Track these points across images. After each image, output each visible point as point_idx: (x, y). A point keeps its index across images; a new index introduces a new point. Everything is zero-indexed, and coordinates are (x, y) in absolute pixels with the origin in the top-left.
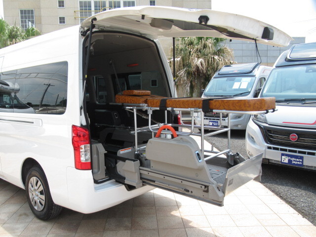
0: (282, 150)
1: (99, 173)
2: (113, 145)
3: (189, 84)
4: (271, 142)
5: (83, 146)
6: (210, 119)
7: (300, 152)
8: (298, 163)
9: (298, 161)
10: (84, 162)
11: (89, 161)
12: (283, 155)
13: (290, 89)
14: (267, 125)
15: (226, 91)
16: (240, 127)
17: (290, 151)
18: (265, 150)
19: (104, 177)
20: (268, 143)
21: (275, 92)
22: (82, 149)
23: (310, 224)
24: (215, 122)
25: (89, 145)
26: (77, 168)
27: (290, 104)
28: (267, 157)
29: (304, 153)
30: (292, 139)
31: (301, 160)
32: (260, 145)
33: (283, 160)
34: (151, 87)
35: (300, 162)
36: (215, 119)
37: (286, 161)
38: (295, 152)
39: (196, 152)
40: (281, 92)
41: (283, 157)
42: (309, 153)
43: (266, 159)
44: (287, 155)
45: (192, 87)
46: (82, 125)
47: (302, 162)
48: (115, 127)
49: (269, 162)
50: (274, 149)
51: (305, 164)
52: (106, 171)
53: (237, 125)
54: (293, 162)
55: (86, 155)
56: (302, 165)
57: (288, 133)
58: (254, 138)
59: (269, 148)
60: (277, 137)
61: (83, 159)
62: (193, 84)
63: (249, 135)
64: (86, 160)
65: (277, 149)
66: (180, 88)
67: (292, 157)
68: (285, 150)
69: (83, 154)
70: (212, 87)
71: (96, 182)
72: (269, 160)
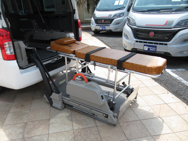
0: (144, 42)
1: (23, 62)
2: (41, 44)
3: (87, 3)
4: (138, 38)
5: (6, 43)
6: (100, 25)
7: (155, 43)
8: (154, 50)
9: (153, 49)
10: (9, 54)
11: (13, 54)
12: (145, 45)
13: (150, 3)
14: (136, 27)
15: (110, 7)
16: (119, 30)
17: (149, 43)
18: (134, 43)
19: (27, 64)
20: (136, 39)
21: (141, 5)
22: (6, 45)
23: (159, 85)
24: (103, 27)
25: (11, 42)
26: (5, 59)
27: (151, 13)
28: (135, 47)
29: (157, 44)
30: (151, 35)
31: (155, 48)
32: (131, 40)
33: (145, 48)
34: (62, 5)
35: (154, 49)
36: (103, 25)
37: (147, 49)
38: (152, 43)
39: (101, 95)
40: (145, 5)
41: (145, 47)
42: (160, 44)
43: (134, 48)
44: (147, 46)
45: (88, 5)
46: (3, 27)
47: (156, 49)
48: (34, 31)
49: (136, 50)
50: (140, 42)
51: (157, 50)
52: (28, 60)
53: (117, 29)
54: (151, 50)
55: (10, 50)
56: (156, 51)
57: (148, 32)
58: (128, 36)
59: (137, 41)
60: (142, 34)
61: (8, 52)
62: (89, 3)
63: (125, 34)
64: (11, 53)
65: (141, 42)
66: (80, 5)
67: (150, 47)
68: (146, 43)
69: (8, 49)
70: (101, 4)
71: (21, 68)
72: (136, 49)
